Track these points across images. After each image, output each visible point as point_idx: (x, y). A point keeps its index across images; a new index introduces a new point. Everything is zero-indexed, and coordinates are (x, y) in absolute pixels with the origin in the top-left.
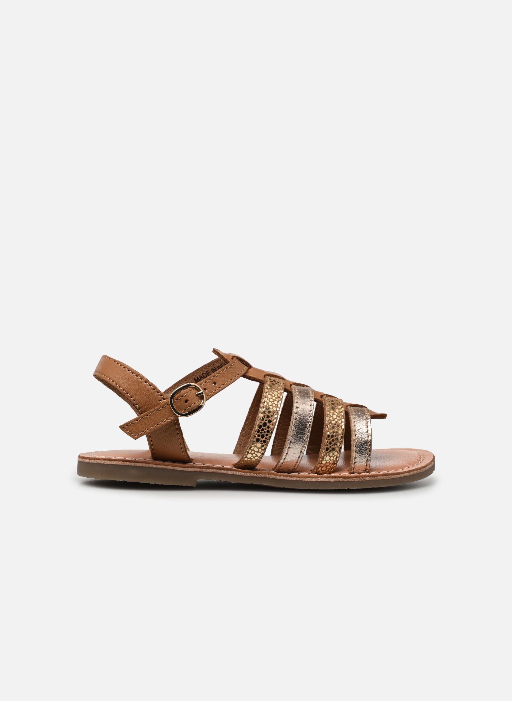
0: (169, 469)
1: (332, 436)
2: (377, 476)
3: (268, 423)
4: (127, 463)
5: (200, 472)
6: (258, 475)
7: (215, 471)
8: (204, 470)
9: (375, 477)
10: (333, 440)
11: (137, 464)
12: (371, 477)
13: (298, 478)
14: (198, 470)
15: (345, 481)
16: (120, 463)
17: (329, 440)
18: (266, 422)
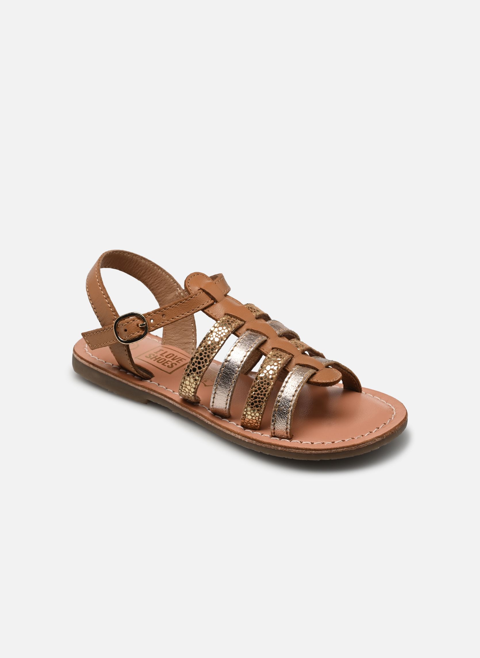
0: (124, 383)
1: (256, 398)
2: (289, 448)
3: (197, 369)
4: (91, 366)
5: (147, 393)
6: (191, 413)
7: (160, 396)
8: (152, 393)
9: (287, 448)
10: (256, 402)
11: (99, 370)
12: (283, 448)
13: (221, 428)
14: (147, 391)
15: (258, 445)
16: (87, 364)
17: (252, 400)
18: (196, 367)
